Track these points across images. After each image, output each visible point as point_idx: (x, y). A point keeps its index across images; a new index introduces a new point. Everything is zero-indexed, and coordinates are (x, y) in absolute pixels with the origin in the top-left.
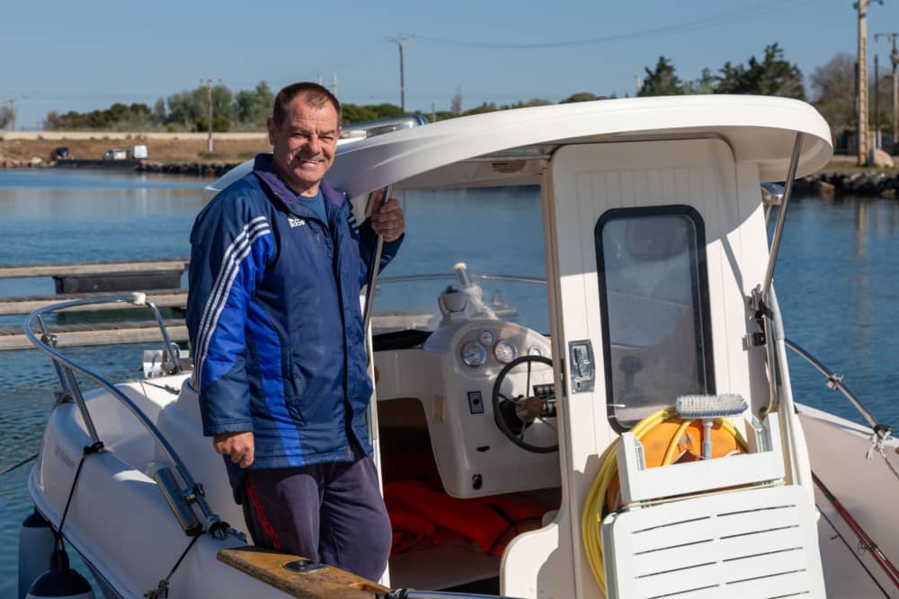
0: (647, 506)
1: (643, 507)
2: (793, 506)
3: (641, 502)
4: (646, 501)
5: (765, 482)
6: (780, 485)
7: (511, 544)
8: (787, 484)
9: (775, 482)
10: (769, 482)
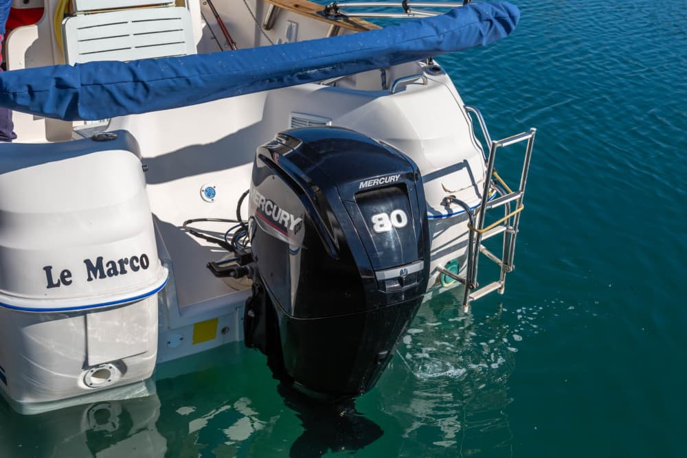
0: (89, 14)
1: (85, 14)
2: (180, 18)
3: (85, 11)
4: (88, 11)
5: (163, 4)
6: (173, 6)
7: (13, 31)
8: (176, 6)
9: (170, 5)
10: (166, 4)
